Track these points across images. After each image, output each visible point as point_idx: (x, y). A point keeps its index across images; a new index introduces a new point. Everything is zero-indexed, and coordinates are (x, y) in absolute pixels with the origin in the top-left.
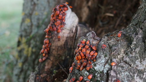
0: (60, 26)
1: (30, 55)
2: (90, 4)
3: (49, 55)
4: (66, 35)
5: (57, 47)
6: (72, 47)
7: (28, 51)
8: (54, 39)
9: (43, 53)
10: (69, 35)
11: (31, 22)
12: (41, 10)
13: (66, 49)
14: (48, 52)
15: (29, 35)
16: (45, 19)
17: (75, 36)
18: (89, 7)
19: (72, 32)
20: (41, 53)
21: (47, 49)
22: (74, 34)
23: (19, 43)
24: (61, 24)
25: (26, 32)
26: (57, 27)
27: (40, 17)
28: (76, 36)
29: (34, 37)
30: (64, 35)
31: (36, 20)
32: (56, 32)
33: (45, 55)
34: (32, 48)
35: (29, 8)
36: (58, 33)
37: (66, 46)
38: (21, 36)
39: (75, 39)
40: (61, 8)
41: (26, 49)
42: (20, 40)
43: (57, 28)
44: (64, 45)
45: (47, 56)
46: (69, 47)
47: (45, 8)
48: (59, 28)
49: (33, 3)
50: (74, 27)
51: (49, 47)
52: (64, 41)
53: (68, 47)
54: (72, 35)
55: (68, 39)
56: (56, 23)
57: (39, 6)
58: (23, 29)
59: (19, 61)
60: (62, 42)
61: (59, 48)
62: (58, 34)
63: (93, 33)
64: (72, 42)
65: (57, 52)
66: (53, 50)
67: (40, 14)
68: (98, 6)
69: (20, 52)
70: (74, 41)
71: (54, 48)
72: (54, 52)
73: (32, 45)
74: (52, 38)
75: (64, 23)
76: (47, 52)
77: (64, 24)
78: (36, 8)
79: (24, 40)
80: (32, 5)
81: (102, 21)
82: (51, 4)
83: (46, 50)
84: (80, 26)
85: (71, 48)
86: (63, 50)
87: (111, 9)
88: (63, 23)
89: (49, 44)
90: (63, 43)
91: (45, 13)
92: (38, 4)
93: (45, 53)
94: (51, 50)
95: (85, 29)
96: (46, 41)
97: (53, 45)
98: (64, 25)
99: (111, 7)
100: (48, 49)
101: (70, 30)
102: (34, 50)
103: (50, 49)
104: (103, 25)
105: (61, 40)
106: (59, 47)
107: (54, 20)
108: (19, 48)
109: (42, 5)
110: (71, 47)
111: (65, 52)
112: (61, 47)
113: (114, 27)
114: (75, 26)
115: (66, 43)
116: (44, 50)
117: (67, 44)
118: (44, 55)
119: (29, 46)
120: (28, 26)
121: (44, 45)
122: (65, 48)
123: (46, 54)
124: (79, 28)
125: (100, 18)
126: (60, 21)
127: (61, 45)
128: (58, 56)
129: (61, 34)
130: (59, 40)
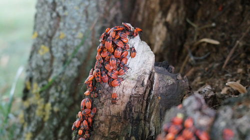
0: (116, 72)
1: (47, 118)
2: (169, 17)
3: (92, 133)
4: (128, 92)
5: (109, 117)
6: (142, 117)
7: (44, 110)
8: (102, 99)
9: (79, 128)
10: (134, 92)
11: (51, 52)
12: (70, 29)
13: (129, 120)
14: (90, 127)
15: (47, 79)
16: (78, 47)
17: (147, 93)
18: (166, 24)
19: (143, 84)
20: (75, 127)
21: (87, 120)
22: (147, 88)
23: (26, 93)
24: (119, 67)
25: (41, 73)
26: (109, 74)
27: (69, 43)
28: (150, 93)
29: (56, 83)
30: (124, 90)
31: (60, 49)
32: (107, 86)
33: (84, 133)
34: (53, 105)
35: (46, 25)
36: (112, 86)
37: (129, 114)
38: (31, 79)
39: (148, 100)
40: (119, 34)
41: (40, 107)
42: (29, 88)
43: (109, 77)
44: (125, 111)
45: (87, 135)
46: (135, 116)
47: (79, 24)
48: (113, 76)
49: (54, 15)
50: (145, 73)
51: (91, 115)
52: (125, 105)
53: (133, 117)
54: (141, 90)
55: (132, 99)
56: (107, 66)
57: (68, 20)
58: (34, 65)
59: (25, 128)
60: (120, 107)
61: (114, 119)
62: (112, 90)
63: (197, 99)
64: (142, 105)
65: (110, 128)
66: (102, 122)
67: (70, 37)
68: (185, 21)
69: (29, 110)
70: (145, 104)
71: (102, 118)
72: (103, 128)
73: (52, 99)
74: (98, 97)
75: (124, 65)
76: (87, 128)
77: (126, 68)
78: (61, 24)
79: (36, 88)
80: (52, 18)
81: (194, 54)
82: (91, 18)
83: (85, 122)
84: (159, 72)
85: (139, 119)
86: (122, 123)
87: (212, 28)
88: (122, 66)
89: (91, 109)
90: (123, 107)
91: (80, 35)
92: (65, 16)
93: (82, 128)
94: (97, 123)
95: (168, 77)
96: (85, 102)
97: (100, 111)
98: (125, 71)
99: (214, 25)
100: (90, 120)
101: (138, 81)
102: (56, 109)
103: (93, 122)
104: (197, 61)
105: (119, 102)
106: (113, 116)
107: (103, 59)
108: (26, 104)
109: (73, 18)
110: (138, 117)
111: (126, 128)
112: (118, 116)
113: (220, 68)
114: (148, 72)
115: (128, 109)
116: (82, 122)
117: (131, 110)
118: (80, 132)
119: (47, 101)
120: (45, 61)
121: (82, 111)
122: (125, 118)
123: (84, 131)
124: (156, 76)
125: (191, 47)
126: (117, 60)
127: (118, 113)
128: (112, 136)
129: (117, 90)
130: (114, 102)
